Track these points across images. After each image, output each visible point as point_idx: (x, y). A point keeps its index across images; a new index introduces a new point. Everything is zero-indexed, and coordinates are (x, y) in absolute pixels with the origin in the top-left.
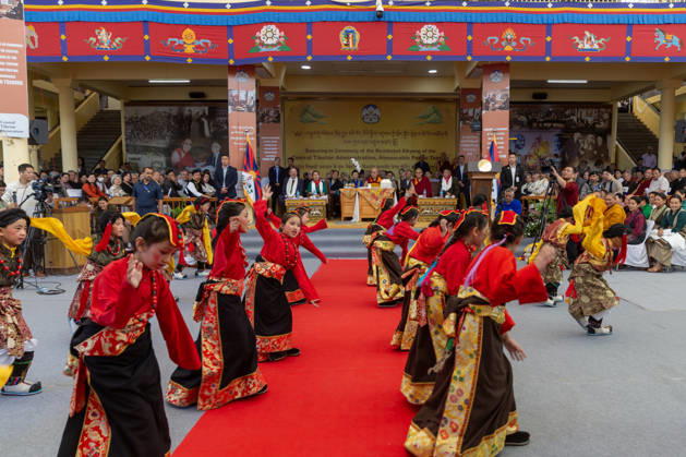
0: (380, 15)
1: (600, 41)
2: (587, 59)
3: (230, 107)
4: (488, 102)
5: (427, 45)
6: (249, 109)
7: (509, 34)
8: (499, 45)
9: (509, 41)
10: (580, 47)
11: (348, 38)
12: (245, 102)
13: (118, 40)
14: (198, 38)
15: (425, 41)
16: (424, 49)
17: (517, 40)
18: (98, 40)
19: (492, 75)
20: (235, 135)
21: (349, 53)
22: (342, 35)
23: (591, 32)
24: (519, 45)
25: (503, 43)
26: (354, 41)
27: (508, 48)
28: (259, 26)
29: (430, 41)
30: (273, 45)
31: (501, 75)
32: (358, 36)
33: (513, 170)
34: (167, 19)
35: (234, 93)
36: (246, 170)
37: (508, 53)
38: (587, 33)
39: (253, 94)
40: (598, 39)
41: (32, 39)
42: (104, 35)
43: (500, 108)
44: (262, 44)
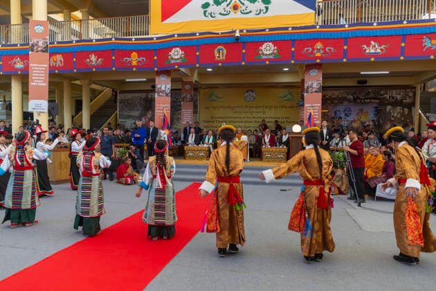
0: (237, 38)
1: (382, 47)
2: (373, 59)
3: (156, 94)
4: (308, 88)
5: (266, 55)
6: (167, 95)
7: (319, 45)
8: (312, 53)
9: (319, 50)
10: (367, 51)
11: (219, 52)
12: (164, 91)
13: (100, 60)
14: (139, 57)
15: (265, 52)
16: (264, 57)
17: (324, 49)
18: (90, 61)
19: (311, 71)
20: (158, 110)
21: (220, 62)
22: (216, 52)
23: (375, 41)
24: (325, 52)
25: (315, 52)
26: (223, 55)
27: (318, 55)
28: (170, 49)
29: (268, 52)
30: (178, 59)
31: (316, 71)
32: (225, 51)
33: (325, 131)
34: (124, 47)
35: (159, 86)
36: (163, 129)
37: (318, 58)
38: (373, 43)
39: (169, 86)
40: (380, 46)
41: (61, 61)
42: (93, 58)
43: (316, 92)
44: (172, 59)
